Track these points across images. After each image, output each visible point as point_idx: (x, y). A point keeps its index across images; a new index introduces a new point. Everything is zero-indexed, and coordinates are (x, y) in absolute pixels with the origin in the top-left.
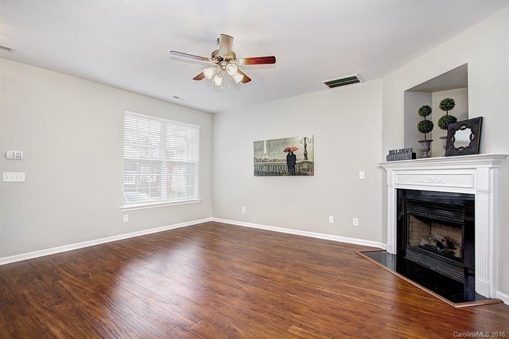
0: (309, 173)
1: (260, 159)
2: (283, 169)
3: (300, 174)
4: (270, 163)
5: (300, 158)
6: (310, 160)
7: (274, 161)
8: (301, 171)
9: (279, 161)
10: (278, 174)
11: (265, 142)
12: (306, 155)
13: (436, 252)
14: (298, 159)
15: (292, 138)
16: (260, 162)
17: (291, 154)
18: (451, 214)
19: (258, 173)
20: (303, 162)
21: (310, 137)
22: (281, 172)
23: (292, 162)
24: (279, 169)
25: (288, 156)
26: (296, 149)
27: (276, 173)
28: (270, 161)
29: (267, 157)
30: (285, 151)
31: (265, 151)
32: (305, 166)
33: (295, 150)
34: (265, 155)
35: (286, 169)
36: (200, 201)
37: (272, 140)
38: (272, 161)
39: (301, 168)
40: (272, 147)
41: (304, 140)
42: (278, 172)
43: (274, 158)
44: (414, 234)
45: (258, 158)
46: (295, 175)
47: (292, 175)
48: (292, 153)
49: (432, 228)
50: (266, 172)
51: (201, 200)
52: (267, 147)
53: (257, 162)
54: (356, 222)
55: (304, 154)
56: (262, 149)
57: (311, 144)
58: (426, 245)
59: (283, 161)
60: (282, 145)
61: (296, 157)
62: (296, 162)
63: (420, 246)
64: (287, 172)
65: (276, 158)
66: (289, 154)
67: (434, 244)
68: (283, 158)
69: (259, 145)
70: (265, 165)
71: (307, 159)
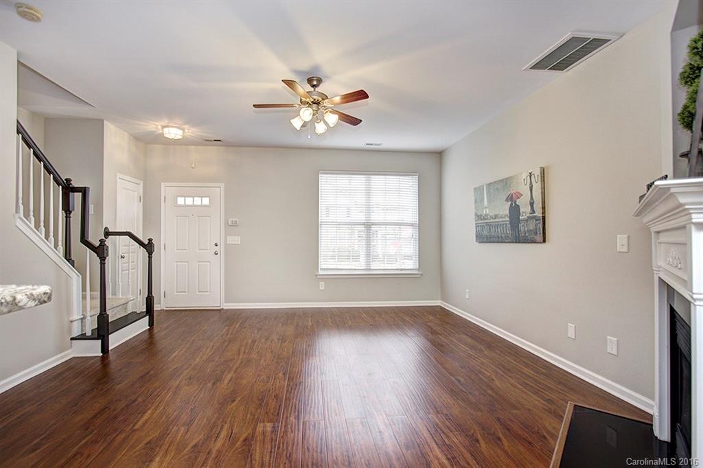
0: (537, 238)
1: (481, 216)
2: (505, 231)
3: (525, 240)
4: (492, 220)
5: (525, 210)
6: (537, 213)
7: (495, 218)
8: (527, 235)
9: (501, 217)
11: (485, 186)
12: (532, 205)
14: (523, 212)
15: (515, 176)
16: (481, 219)
17: (514, 205)
19: (479, 238)
20: (529, 218)
21: (536, 173)
22: (503, 236)
24: (501, 231)
25: (511, 209)
26: (519, 195)
27: (498, 238)
28: (491, 218)
29: (488, 211)
31: (486, 202)
32: (532, 225)
33: (519, 198)
34: (486, 207)
36: (419, 276)
37: (493, 183)
39: (526, 229)
40: (492, 195)
41: (529, 178)
42: (500, 236)
43: (495, 213)
45: (479, 214)
46: (520, 242)
47: (517, 242)
48: (515, 202)
50: (487, 237)
51: (421, 275)
52: (487, 195)
53: (478, 220)
54: (612, 345)
55: (530, 203)
56: (482, 199)
57: (538, 184)
60: (504, 191)
61: (519, 209)
62: (521, 218)
65: (497, 213)
66: (512, 204)
69: (479, 192)
70: (486, 224)
71: (533, 211)
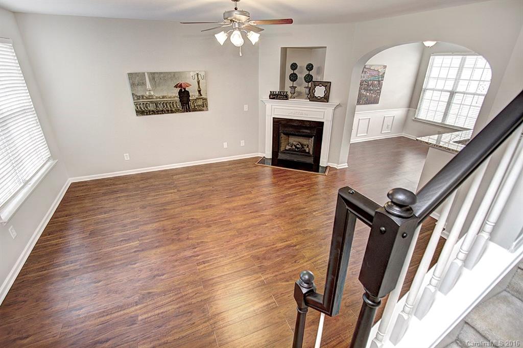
0: (205, 108)
1: (143, 96)
2: (175, 106)
3: (195, 110)
4: (158, 100)
5: (194, 95)
6: (203, 96)
7: (163, 98)
8: (196, 107)
9: (170, 98)
10: (170, 112)
11: (146, 74)
12: (199, 91)
13: (295, 151)
14: (192, 95)
15: (182, 72)
16: (143, 98)
17: (183, 90)
18: (309, 131)
19: (140, 112)
20: (197, 98)
21: (203, 74)
22: (173, 109)
23: (185, 99)
24: (170, 106)
25: (180, 92)
26: (189, 85)
27: (168, 111)
28: (157, 98)
29: (152, 93)
30: (176, 87)
31: (149, 86)
32: (200, 102)
33: (187, 86)
34: (149, 90)
35: (179, 105)
37: (157, 73)
38: (160, 98)
39: (195, 104)
40: (158, 81)
41: (196, 76)
42: (170, 109)
43: (163, 95)
44: (283, 143)
45: (138, 95)
46: (190, 111)
47: (187, 112)
48: (185, 89)
49: (290, 138)
50: (153, 111)
52: (150, 80)
53: (138, 99)
54: (243, 143)
55: (198, 91)
56: (143, 83)
57: (204, 81)
58: (290, 149)
59: (174, 97)
60: (172, 80)
61: (189, 93)
62: (190, 98)
63: (286, 150)
64: (181, 109)
65: (165, 95)
66: (181, 90)
67: (294, 147)
68: (174, 95)
69: (137, 78)
70: (152, 102)
71: (201, 95)
